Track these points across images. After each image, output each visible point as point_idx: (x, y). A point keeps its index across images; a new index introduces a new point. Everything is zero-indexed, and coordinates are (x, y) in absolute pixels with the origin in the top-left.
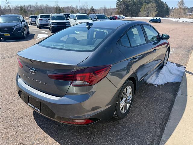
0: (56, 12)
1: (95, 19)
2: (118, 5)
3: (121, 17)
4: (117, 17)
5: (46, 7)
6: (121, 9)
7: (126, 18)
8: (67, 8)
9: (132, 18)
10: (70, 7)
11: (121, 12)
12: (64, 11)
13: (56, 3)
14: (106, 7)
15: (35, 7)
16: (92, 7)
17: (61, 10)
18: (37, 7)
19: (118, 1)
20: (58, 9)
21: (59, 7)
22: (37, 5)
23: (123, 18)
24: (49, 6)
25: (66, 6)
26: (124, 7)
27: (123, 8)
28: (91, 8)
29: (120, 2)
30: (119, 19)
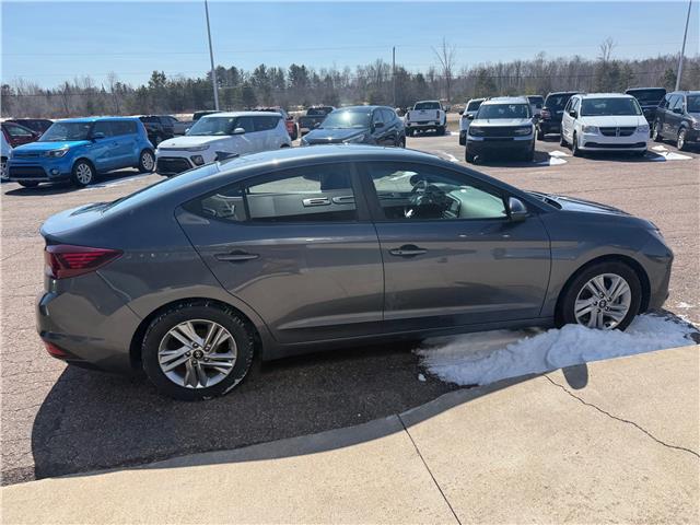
0: (600, 81)
5: (572, 65)
8: (660, 62)
12: (630, 79)
15: (532, 68)
17: (622, 72)
18: (539, 67)
20: (607, 73)
21: (615, 65)
22: (541, 61)
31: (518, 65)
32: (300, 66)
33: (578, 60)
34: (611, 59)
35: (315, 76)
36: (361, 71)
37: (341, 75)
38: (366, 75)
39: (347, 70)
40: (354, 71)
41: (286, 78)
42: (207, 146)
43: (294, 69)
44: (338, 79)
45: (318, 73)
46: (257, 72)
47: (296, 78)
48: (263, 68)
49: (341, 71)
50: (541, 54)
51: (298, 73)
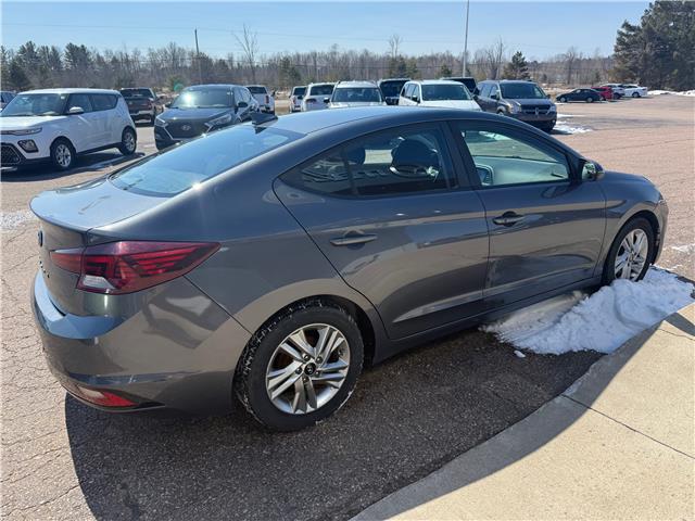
0: (391, 73)
1: (492, 97)
2: (626, 44)
3: (628, 91)
4: (611, 91)
5: (362, 59)
6: (633, 61)
7: (650, 93)
8: (433, 59)
9: (681, 93)
10: (444, 58)
11: (634, 69)
12: (415, 72)
13: (393, 46)
14: (578, 52)
15: (327, 59)
16: (520, 55)
17: (408, 66)
18: (334, 59)
19: (624, 31)
20: (397, 66)
21: (402, 59)
22: (335, 53)
23: (637, 95)
24: (371, 56)
25: (429, 54)
26: (648, 50)
27: (645, 55)
28: (514, 58)
29: (633, 33)
30: (619, 96)
31: (314, 55)
32: (79, 46)
33: (367, 54)
34: (398, 54)
35: (98, 56)
36: (152, 54)
37: (130, 58)
38: (159, 58)
39: (136, 53)
40: (144, 54)
41: (62, 59)
42: (38, 129)
43: (72, 49)
44: (127, 61)
45: (102, 54)
46: (23, 50)
47: (75, 59)
48: (30, 46)
49: (131, 54)
50: (335, 47)
51: (77, 53)
